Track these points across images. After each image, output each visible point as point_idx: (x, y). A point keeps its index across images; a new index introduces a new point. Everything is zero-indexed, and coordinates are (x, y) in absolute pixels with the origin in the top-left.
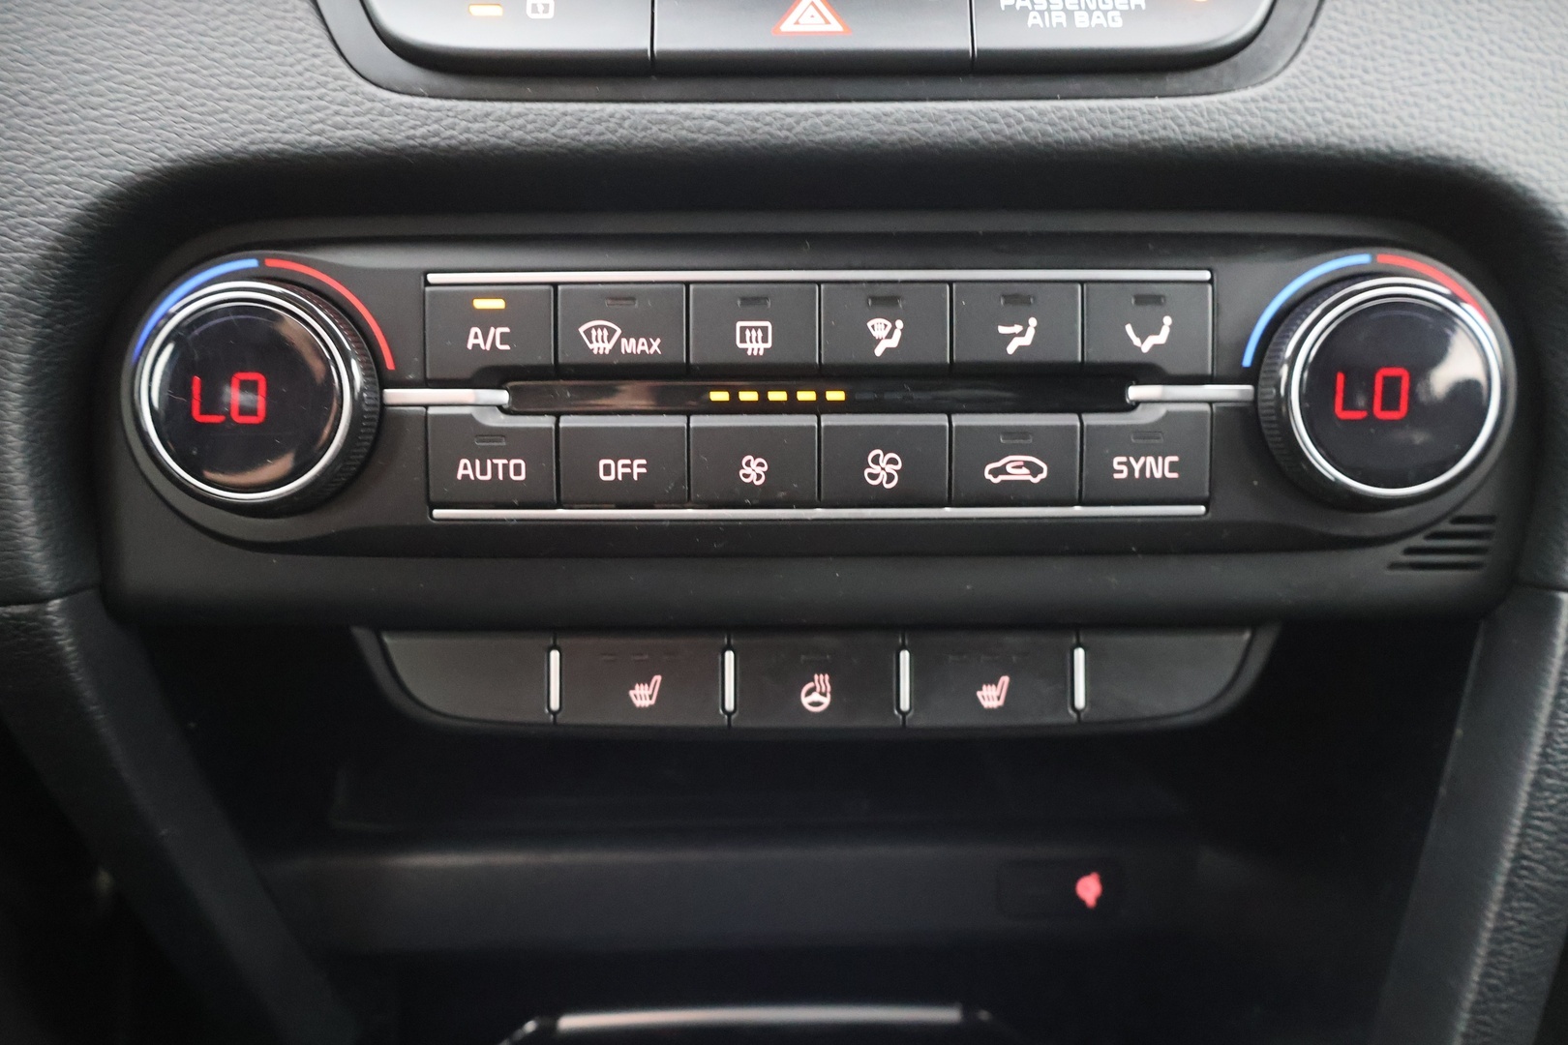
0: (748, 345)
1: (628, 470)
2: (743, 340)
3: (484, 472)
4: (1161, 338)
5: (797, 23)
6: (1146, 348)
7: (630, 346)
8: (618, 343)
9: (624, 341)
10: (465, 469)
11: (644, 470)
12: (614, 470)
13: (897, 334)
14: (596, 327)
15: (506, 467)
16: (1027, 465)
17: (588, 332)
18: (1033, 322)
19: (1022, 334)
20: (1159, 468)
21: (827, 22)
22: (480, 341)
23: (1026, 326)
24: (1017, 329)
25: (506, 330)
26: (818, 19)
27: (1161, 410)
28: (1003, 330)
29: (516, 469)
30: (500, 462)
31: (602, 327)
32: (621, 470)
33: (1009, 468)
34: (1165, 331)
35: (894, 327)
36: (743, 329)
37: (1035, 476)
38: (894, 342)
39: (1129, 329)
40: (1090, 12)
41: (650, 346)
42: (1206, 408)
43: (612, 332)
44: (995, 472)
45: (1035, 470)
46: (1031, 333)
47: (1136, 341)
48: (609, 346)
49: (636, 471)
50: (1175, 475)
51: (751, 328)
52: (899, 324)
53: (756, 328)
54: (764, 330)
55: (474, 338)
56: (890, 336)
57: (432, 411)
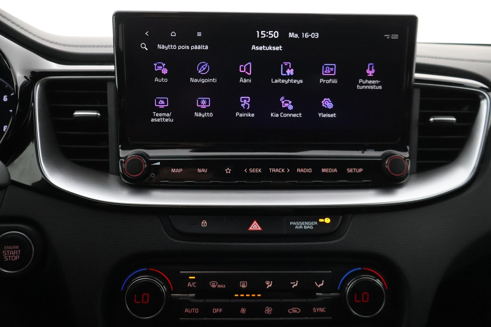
0: (243, 286)
1: (218, 311)
2: (241, 285)
3: (190, 311)
4: (322, 285)
5: (252, 228)
6: (319, 286)
7: (219, 286)
8: (217, 285)
9: (218, 285)
10: (186, 310)
11: (221, 311)
12: (216, 311)
13: (271, 284)
14: (213, 283)
15: (195, 310)
16: (297, 310)
17: (211, 283)
18: (297, 281)
19: (295, 284)
20: (322, 310)
21: (258, 228)
22: (190, 285)
23: (296, 282)
24: (294, 283)
25: (195, 283)
26: (256, 227)
27: (323, 298)
28: (291, 283)
29: (197, 311)
30: (193, 309)
31: (214, 283)
32: (217, 311)
33: (293, 310)
34: (323, 283)
35: (270, 283)
36: (241, 283)
37: (298, 312)
38: (270, 286)
39: (316, 283)
40: (307, 226)
41: (223, 286)
42: (330, 298)
43: (216, 284)
44: (290, 311)
45: (298, 311)
46: (297, 284)
47: (317, 285)
48: (215, 286)
49: (220, 311)
50: (325, 311)
51: (243, 283)
52: (272, 282)
53: (244, 283)
54: (246, 283)
55: (189, 285)
56: (270, 284)
57: (180, 299)
